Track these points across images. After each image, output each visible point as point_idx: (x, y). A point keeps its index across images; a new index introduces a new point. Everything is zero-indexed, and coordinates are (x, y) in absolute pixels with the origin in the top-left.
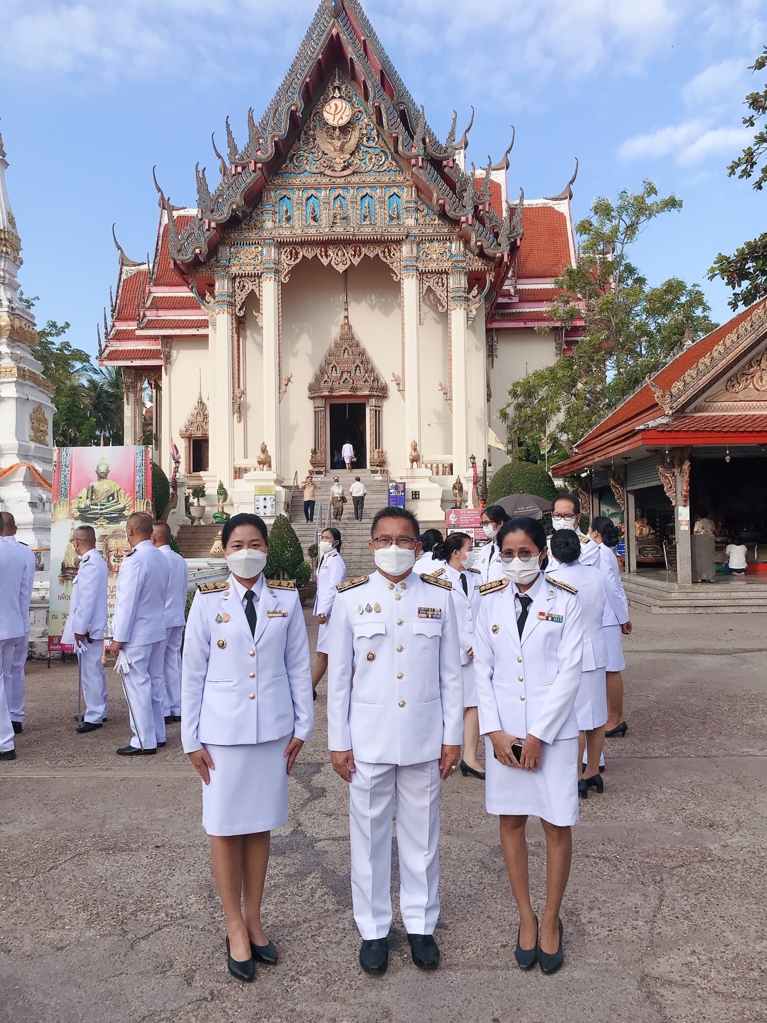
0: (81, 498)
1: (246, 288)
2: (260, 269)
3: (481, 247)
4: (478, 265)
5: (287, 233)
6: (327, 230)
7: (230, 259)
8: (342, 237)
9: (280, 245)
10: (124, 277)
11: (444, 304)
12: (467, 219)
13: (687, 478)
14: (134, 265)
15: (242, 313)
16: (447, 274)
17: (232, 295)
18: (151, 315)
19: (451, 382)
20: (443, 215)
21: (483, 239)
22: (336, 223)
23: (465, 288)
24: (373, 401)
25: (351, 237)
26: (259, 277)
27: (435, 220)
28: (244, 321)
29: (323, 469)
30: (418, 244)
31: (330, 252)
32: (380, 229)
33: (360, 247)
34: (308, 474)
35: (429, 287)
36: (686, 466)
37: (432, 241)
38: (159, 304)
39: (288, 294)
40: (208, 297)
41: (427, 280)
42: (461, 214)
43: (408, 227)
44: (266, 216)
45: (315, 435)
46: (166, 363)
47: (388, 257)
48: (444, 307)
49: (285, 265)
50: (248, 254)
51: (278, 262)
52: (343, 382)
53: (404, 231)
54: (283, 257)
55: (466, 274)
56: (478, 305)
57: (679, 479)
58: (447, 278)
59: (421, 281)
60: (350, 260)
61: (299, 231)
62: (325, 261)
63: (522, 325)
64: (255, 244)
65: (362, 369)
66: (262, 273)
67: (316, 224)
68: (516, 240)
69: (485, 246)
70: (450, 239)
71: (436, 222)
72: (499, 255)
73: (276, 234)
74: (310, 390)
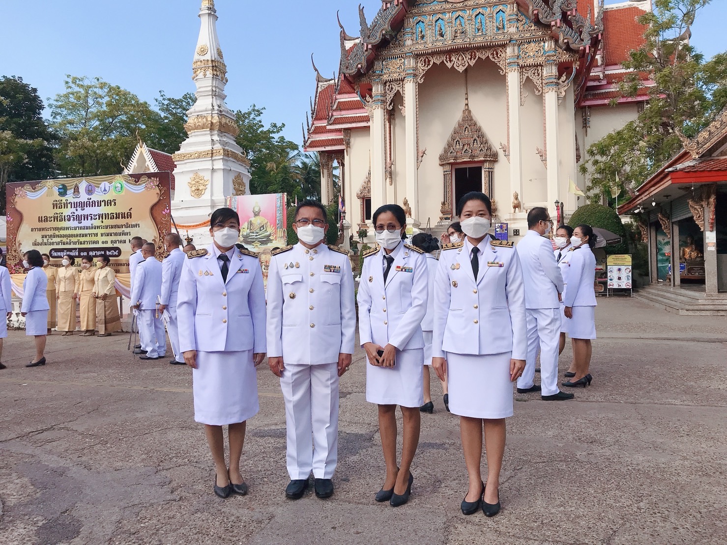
0: (244, 228)
1: (394, 89)
2: (403, 75)
3: (567, 44)
4: (565, 57)
5: (421, 47)
6: (450, 42)
7: (382, 70)
8: (461, 46)
9: (417, 56)
10: (319, 90)
11: (540, 89)
12: (556, 23)
13: (712, 208)
14: (326, 81)
15: (391, 107)
16: (542, 66)
17: (384, 95)
18: (337, 115)
19: (545, 147)
20: (537, 22)
21: (569, 37)
22: (456, 36)
23: (556, 76)
24: (487, 165)
25: (468, 45)
26: (403, 80)
27: (531, 27)
28: (393, 113)
29: (449, 216)
30: (519, 46)
31: (453, 58)
32: (490, 38)
33: (475, 52)
34: (439, 220)
35: (528, 77)
36: (712, 200)
37: (529, 42)
38: (343, 107)
39: (423, 91)
40: (368, 98)
41: (526, 72)
42: (551, 19)
43: (511, 34)
44: (407, 36)
45: (444, 192)
46: (347, 148)
47: (496, 58)
48: (539, 91)
49: (421, 70)
50: (394, 65)
52: (464, 152)
53: (507, 37)
54: (419, 65)
55: (556, 65)
56: (566, 88)
57: (706, 210)
58: (541, 69)
59: (521, 73)
60: (468, 62)
61: (430, 45)
62: (449, 65)
64: (400, 57)
65: (479, 141)
66: (404, 78)
67: (442, 38)
68: (598, 35)
69: (570, 42)
70: (543, 39)
71: (533, 28)
72: (581, 48)
73: (414, 49)
74: (441, 159)
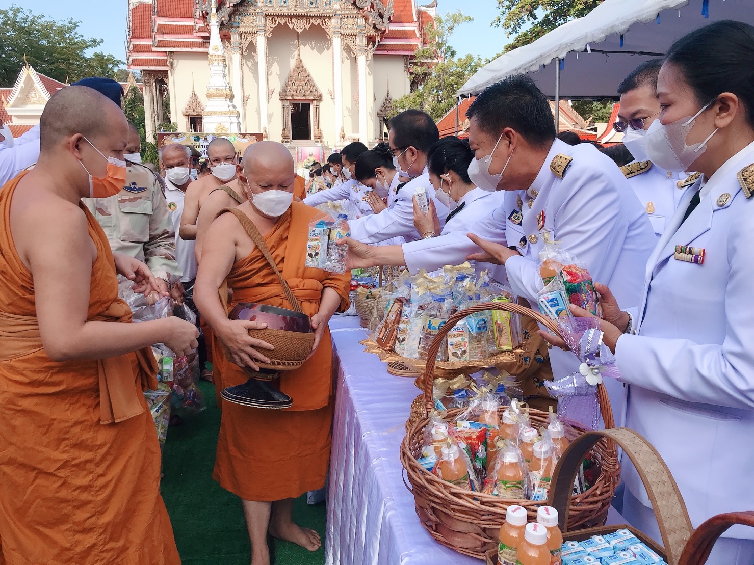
1: (248, 39)
2: (256, 30)
3: (374, 24)
4: (372, 32)
5: (270, 9)
6: (293, 10)
7: (239, 23)
8: (300, 13)
9: (267, 16)
10: (131, 7)
11: (355, 53)
12: (367, 8)
15: (246, 53)
16: (356, 36)
17: (241, 43)
18: (159, 37)
19: (358, 95)
20: (354, 4)
21: (375, 19)
22: (297, 6)
23: (365, 44)
24: (315, 103)
25: (305, 14)
26: (255, 33)
27: (350, 6)
29: (289, 140)
30: (341, 19)
31: (293, 21)
32: (321, 10)
33: (310, 19)
35: (347, 43)
37: (348, 18)
38: (163, 30)
39: (270, 42)
40: (227, 44)
41: (345, 39)
42: (364, 5)
43: (336, 10)
45: (284, 121)
46: (171, 69)
47: (324, 25)
49: (269, 27)
50: (248, 21)
51: (265, 26)
52: (299, 92)
53: (333, 11)
54: (268, 23)
55: (366, 36)
56: (371, 54)
58: (356, 38)
59: (342, 39)
60: (305, 26)
61: (277, 9)
62: (291, 26)
63: (386, 53)
64: (252, 15)
65: (309, 84)
66: (257, 32)
68: (390, 17)
69: (376, 23)
70: (357, 17)
72: (383, 29)
73: (264, 9)
74: (280, 96)
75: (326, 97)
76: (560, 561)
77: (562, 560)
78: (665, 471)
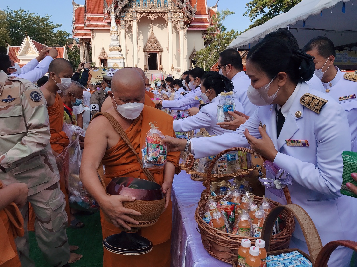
1: (129, 23)
2: (132, 19)
3: (188, 16)
4: (187, 19)
5: (139, 9)
6: (149, 9)
7: (124, 16)
8: (153, 11)
9: (137, 12)
10: (75, 9)
11: (178, 29)
12: (184, 8)
14: (78, 5)
15: (127, 30)
16: (179, 21)
17: (125, 25)
18: (87, 23)
20: (178, 6)
22: (151, 8)
23: (183, 25)
24: (159, 53)
25: (155, 11)
26: (132, 21)
27: (176, 8)
29: (147, 70)
30: (172, 13)
31: (150, 15)
32: (163, 9)
33: (157, 14)
35: (175, 25)
37: (175, 13)
38: (89, 19)
39: (139, 25)
40: (119, 26)
41: (174, 23)
42: (183, 7)
43: (169, 9)
44: (133, 5)
45: (145, 61)
46: (93, 37)
47: (164, 16)
50: (129, 15)
51: (137, 17)
52: (152, 48)
54: (138, 15)
55: (184, 22)
56: (186, 30)
58: (179, 23)
59: (172, 23)
60: (155, 17)
61: (142, 9)
62: (148, 17)
64: (131, 12)
65: (157, 44)
67: (146, 7)
68: (195, 12)
69: (189, 15)
70: (180, 13)
72: (192, 18)
73: (136, 9)
74: (143, 49)
75: (165, 50)
76: (266, 264)
77: (267, 264)
78: (311, 223)
